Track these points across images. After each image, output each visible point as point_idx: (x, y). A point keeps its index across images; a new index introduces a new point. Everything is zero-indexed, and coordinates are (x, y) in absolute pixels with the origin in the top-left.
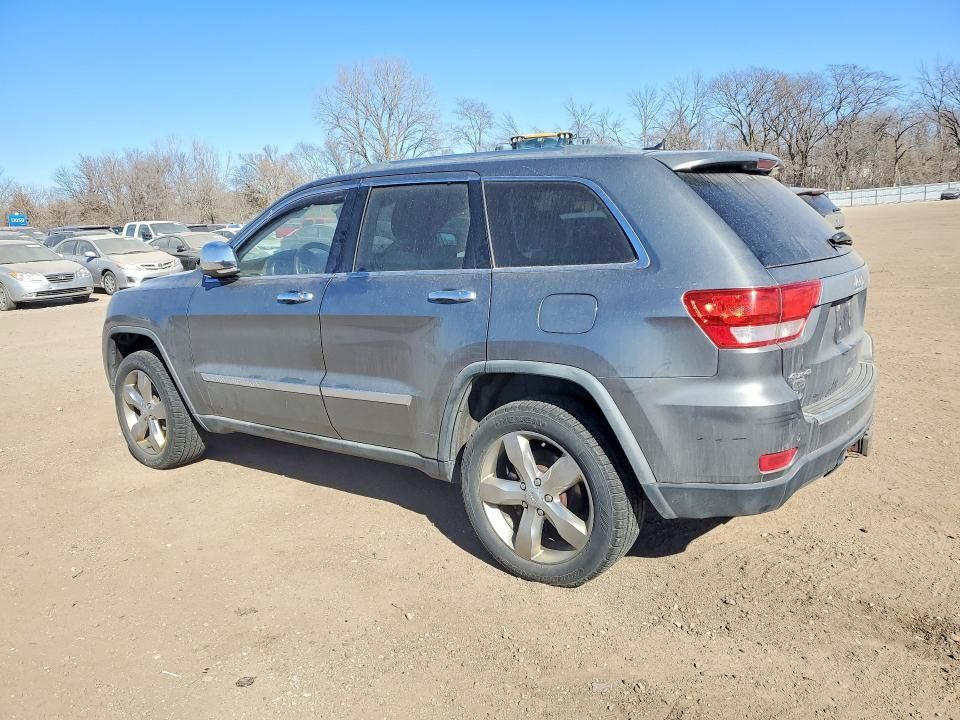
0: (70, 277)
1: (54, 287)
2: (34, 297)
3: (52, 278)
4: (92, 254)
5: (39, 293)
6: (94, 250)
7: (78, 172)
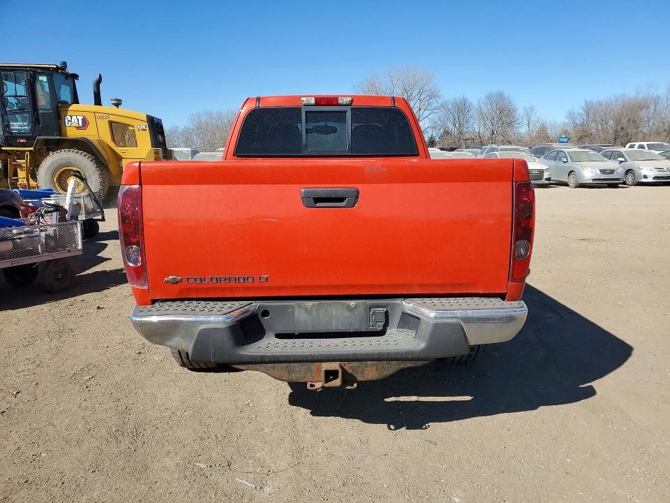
0: (612, 172)
1: (604, 176)
2: (591, 182)
3: (603, 171)
4: (622, 159)
5: (594, 180)
6: (623, 157)
7: (581, 111)
